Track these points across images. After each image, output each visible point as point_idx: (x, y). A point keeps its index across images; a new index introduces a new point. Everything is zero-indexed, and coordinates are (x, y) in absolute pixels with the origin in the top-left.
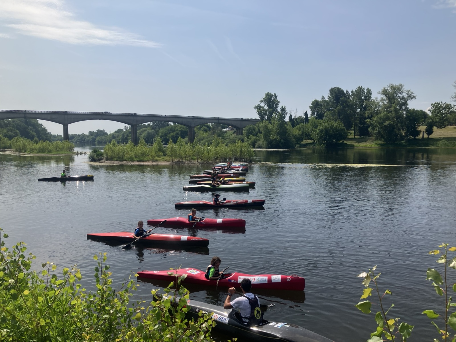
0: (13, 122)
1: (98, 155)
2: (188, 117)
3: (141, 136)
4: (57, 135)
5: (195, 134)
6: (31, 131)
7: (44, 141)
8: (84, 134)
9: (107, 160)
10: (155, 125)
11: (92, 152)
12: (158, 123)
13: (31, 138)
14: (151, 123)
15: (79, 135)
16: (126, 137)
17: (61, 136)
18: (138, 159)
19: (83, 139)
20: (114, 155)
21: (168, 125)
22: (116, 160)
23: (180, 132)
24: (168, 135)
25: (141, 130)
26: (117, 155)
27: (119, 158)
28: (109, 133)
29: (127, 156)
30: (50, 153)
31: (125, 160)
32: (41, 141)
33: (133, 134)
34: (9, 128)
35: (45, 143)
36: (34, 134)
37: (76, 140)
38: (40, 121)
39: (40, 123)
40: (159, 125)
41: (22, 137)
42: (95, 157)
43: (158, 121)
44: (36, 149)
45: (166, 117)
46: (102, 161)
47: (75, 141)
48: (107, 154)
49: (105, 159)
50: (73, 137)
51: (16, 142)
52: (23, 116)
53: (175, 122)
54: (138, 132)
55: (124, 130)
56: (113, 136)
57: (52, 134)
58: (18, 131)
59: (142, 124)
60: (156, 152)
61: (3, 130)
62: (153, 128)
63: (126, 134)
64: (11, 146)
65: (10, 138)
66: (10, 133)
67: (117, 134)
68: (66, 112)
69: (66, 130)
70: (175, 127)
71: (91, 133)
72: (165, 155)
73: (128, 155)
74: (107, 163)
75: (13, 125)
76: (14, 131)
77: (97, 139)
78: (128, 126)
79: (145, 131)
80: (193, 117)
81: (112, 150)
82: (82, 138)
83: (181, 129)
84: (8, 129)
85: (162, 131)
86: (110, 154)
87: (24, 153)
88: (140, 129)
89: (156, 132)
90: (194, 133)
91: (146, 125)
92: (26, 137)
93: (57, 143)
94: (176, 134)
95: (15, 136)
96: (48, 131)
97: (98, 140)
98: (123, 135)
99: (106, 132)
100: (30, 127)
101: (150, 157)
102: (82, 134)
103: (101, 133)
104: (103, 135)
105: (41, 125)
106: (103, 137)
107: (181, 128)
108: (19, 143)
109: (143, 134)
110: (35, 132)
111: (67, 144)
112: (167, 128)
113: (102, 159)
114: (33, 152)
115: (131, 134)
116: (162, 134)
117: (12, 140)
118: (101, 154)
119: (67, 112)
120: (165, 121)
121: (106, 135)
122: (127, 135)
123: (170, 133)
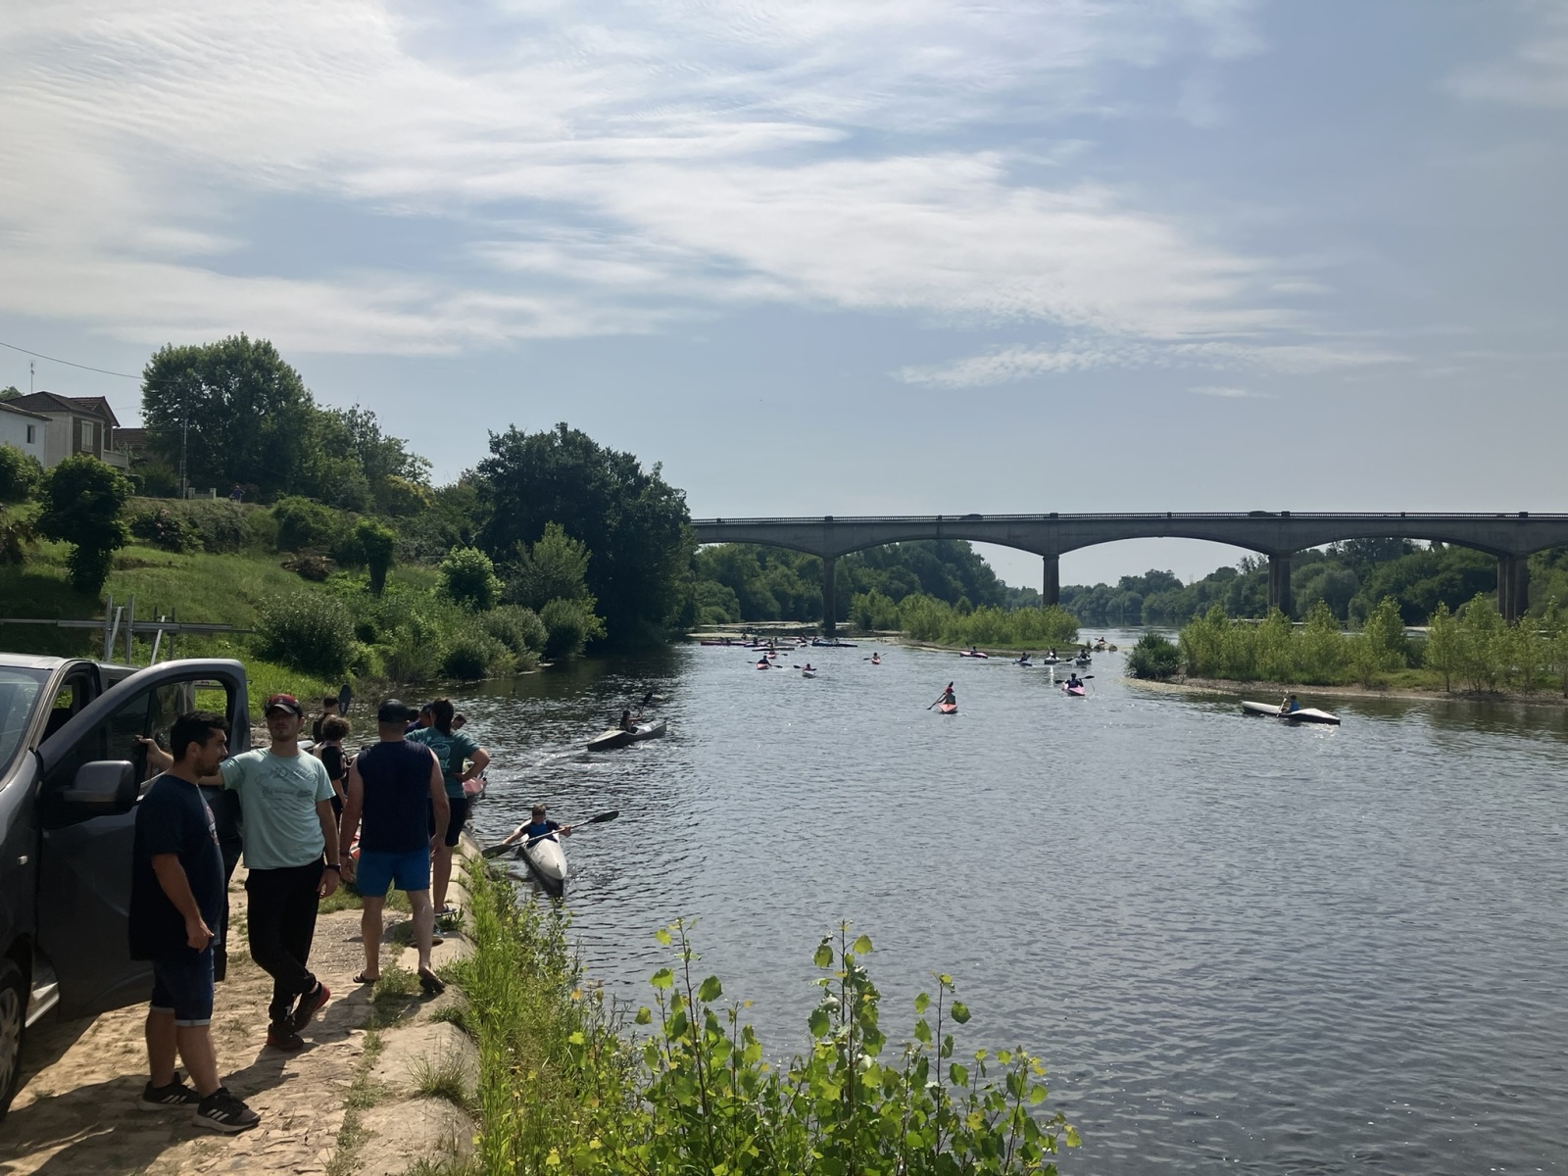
0: (906, 549)
1: (1159, 658)
2: (1501, 519)
3: (1303, 591)
4: (1020, 588)
6: (950, 577)
7: (989, 608)
8: (1103, 584)
9: (1192, 673)
10: (1358, 552)
12: (1369, 543)
13: (948, 596)
14: (1341, 546)
15: (1089, 590)
16: (1246, 597)
17: (1034, 591)
18: (1306, 677)
19: (1102, 601)
20: (1216, 657)
21: (1409, 550)
22: (1225, 678)
23: (1459, 577)
24: (1409, 587)
25: (1304, 568)
26: (1228, 658)
27: (1231, 668)
29: (1265, 662)
30: (1005, 646)
31: (1259, 679)
32: (979, 607)
33: (1276, 584)
34: (894, 569)
35: (990, 614)
36: (958, 584)
37: (1080, 603)
38: (977, 547)
39: (976, 553)
40: (1373, 550)
41: (925, 594)
42: (1150, 662)
44: (966, 632)
45: (1404, 518)
46: (1175, 677)
47: (1075, 609)
48: (1191, 656)
49: (1182, 670)
50: (1072, 593)
51: (914, 608)
52: (933, 531)
53: (1436, 540)
54: (1293, 576)
55: (1241, 572)
56: (1204, 592)
57: (1008, 585)
58: (916, 577)
59: (1308, 550)
60: (1379, 652)
61: (880, 575)
62: (1348, 564)
63: (1247, 585)
64: (898, 620)
65: (897, 596)
66: (897, 584)
67: (1214, 585)
68: (1054, 515)
69: (1051, 574)
70: (1438, 556)
71: (1128, 583)
74: (1190, 685)
75: (906, 560)
76: (908, 579)
77: (1147, 603)
78: (1254, 556)
79: (1318, 572)
80: (1524, 515)
81: (1212, 643)
82: (1098, 599)
83: (1463, 565)
84: (893, 572)
85: (1384, 572)
86: (1202, 655)
87: (932, 644)
88: (1298, 567)
89: (1361, 578)
90: (1526, 577)
91: (1322, 554)
92: (936, 596)
93: (1026, 614)
94: (1442, 584)
95: (908, 593)
96: (998, 577)
97: (1150, 607)
98: (1237, 588)
99: (1176, 577)
100: (949, 565)
101: (1353, 669)
102: (1100, 585)
103: (1160, 582)
104: (1166, 590)
105: (979, 558)
106: (1167, 596)
107: (1463, 559)
108: (920, 614)
109: (1311, 585)
110: (962, 580)
111: (1058, 616)
112: (1406, 559)
113: (1175, 672)
114: (958, 639)
115: (1266, 586)
116: (1382, 584)
117: (901, 604)
118: (1171, 655)
119: (1057, 514)
120: (1398, 536)
121: (1176, 589)
122: (1252, 590)
123: (1417, 579)
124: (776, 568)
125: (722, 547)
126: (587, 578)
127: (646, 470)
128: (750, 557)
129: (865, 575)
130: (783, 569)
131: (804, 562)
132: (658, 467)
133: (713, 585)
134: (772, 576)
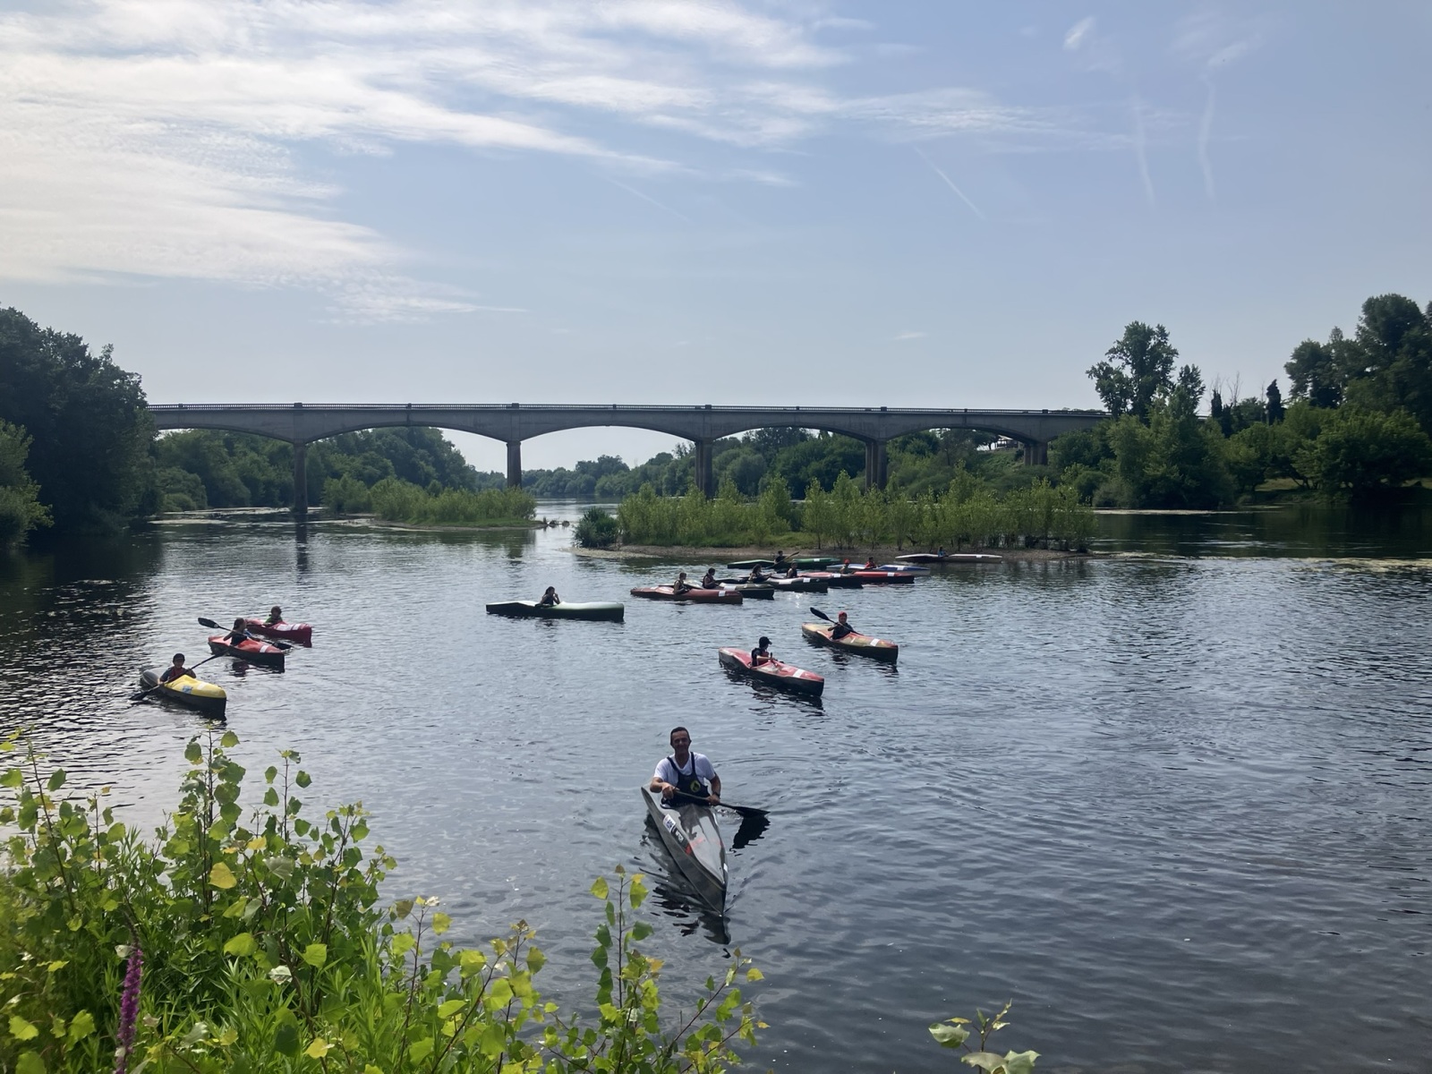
0: (379, 436)
1: (600, 529)
2: (868, 413)
3: (723, 473)
4: (489, 472)
5: (888, 462)
6: (422, 463)
7: (455, 490)
8: (562, 469)
9: (627, 541)
10: (766, 440)
11: (586, 519)
12: (774, 431)
13: (423, 481)
14: (753, 434)
15: (549, 473)
16: (680, 478)
17: (502, 475)
18: (715, 541)
19: (561, 484)
20: (646, 527)
21: (803, 437)
22: (653, 544)
23: (840, 459)
24: (804, 468)
25: (725, 453)
26: (655, 528)
27: (659, 536)
28: (631, 467)
29: (684, 530)
30: (471, 524)
31: (679, 544)
32: (446, 489)
33: (702, 466)
34: (367, 455)
35: (456, 495)
36: (431, 469)
37: (542, 486)
38: (448, 434)
39: (447, 440)
40: (778, 437)
41: (398, 479)
42: (593, 533)
43: (775, 427)
44: (433, 512)
45: (798, 412)
46: (613, 546)
47: (538, 490)
48: (626, 526)
49: (620, 539)
50: (534, 477)
51: (384, 491)
52: (403, 418)
53: (824, 429)
54: (716, 460)
55: (676, 457)
56: (644, 473)
57: (477, 470)
58: (389, 463)
59: (728, 437)
60: (770, 519)
61: (353, 460)
62: (758, 450)
63: (681, 467)
64: (370, 503)
65: (370, 481)
66: (369, 469)
67: (655, 468)
68: (515, 405)
69: (514, 459)
70: (824, 442)
71: (583, 466)
72: (795, 530)
73: (687, 529)
74: (625, 551)
75: (379, 446)
76: (381, 464)
77: (599, 484)
78: (688, 444)
79: (735, 456)
80: (884, 409)
81: (643, 515)
82: (558, 481)
83: (842, 450)
84: (366, 458)
85: (785, 456)
86: (635, 523)
87: (402, 524)
88: (720, 452)
89: (769, 461)
90: (886, 460)
91: (738, 441)
92: (410, 480)
93: (489, 494)
94: (828, 465)
95: (381, 478)
96: (468, 462)
97: (602, 487)
98: (673, 471)
99: (623, 461)
100: (421, 451)
101: (751, 534)
102: (559, 469)
103: (610, 466)
104: (616, 472)
105: (450, 444)
106: (615, 478)
107: (842, 445)
108: (390, 497)
109: (730, 467)
110: (434, 465)
111: (518, 496)
112: (801, 445)
113: (613, 541)
114: (426, 518)
115: (694, 469)
116: (784, 466)
117: (374, 487)
118: (611, 525)
119: (518, 405)
120: (796, 427)
121: (623, 472)
122: (685, 471)
123: (809, 462)
124: (245, 454)
125: (185, 434)
126: (27, 464)
127: (95, 352)
128: (216, 443)
129: (338, 460)
130: (253, 455)
131: (275, 449)
132: (109, 349)
133: (177, 472)
134: (241, 462)
